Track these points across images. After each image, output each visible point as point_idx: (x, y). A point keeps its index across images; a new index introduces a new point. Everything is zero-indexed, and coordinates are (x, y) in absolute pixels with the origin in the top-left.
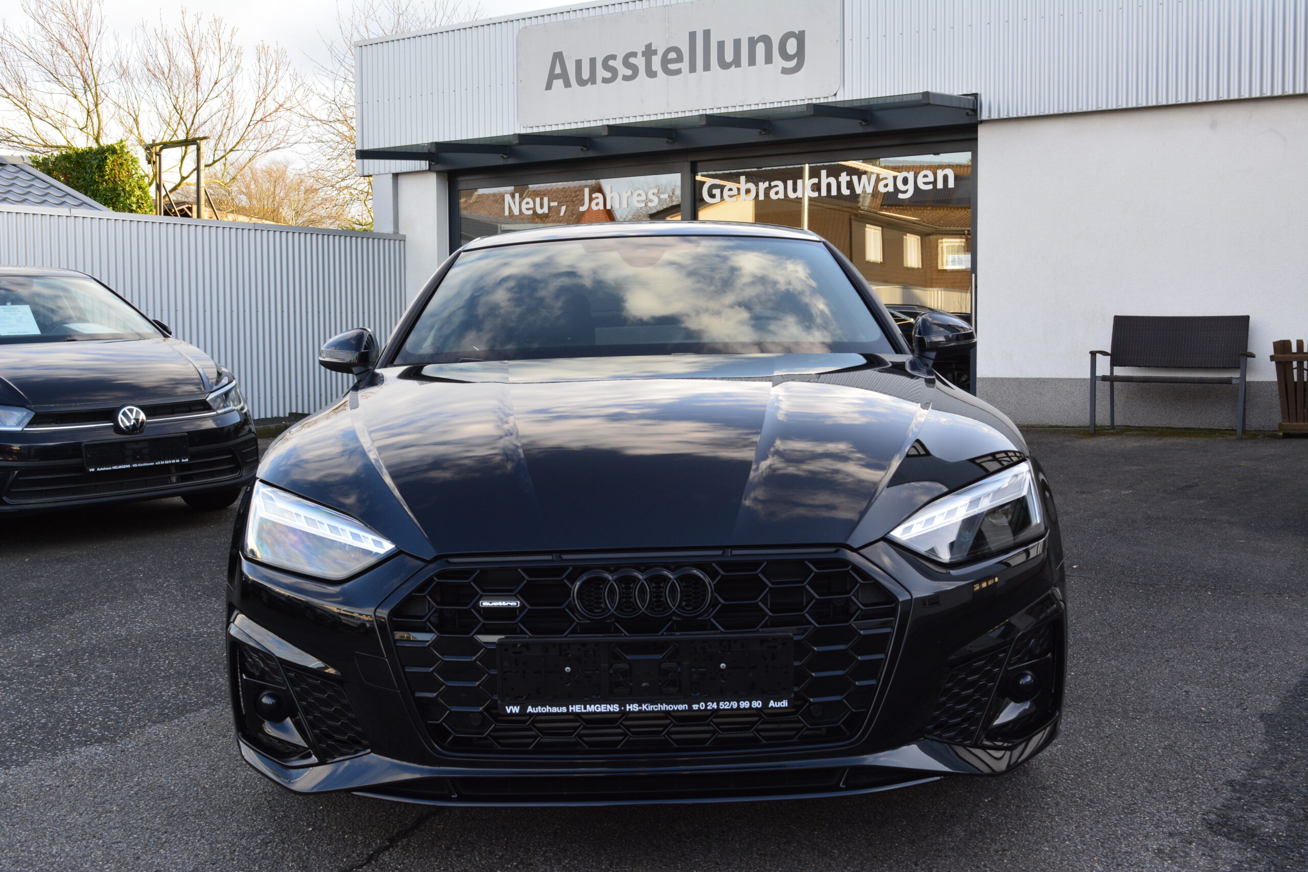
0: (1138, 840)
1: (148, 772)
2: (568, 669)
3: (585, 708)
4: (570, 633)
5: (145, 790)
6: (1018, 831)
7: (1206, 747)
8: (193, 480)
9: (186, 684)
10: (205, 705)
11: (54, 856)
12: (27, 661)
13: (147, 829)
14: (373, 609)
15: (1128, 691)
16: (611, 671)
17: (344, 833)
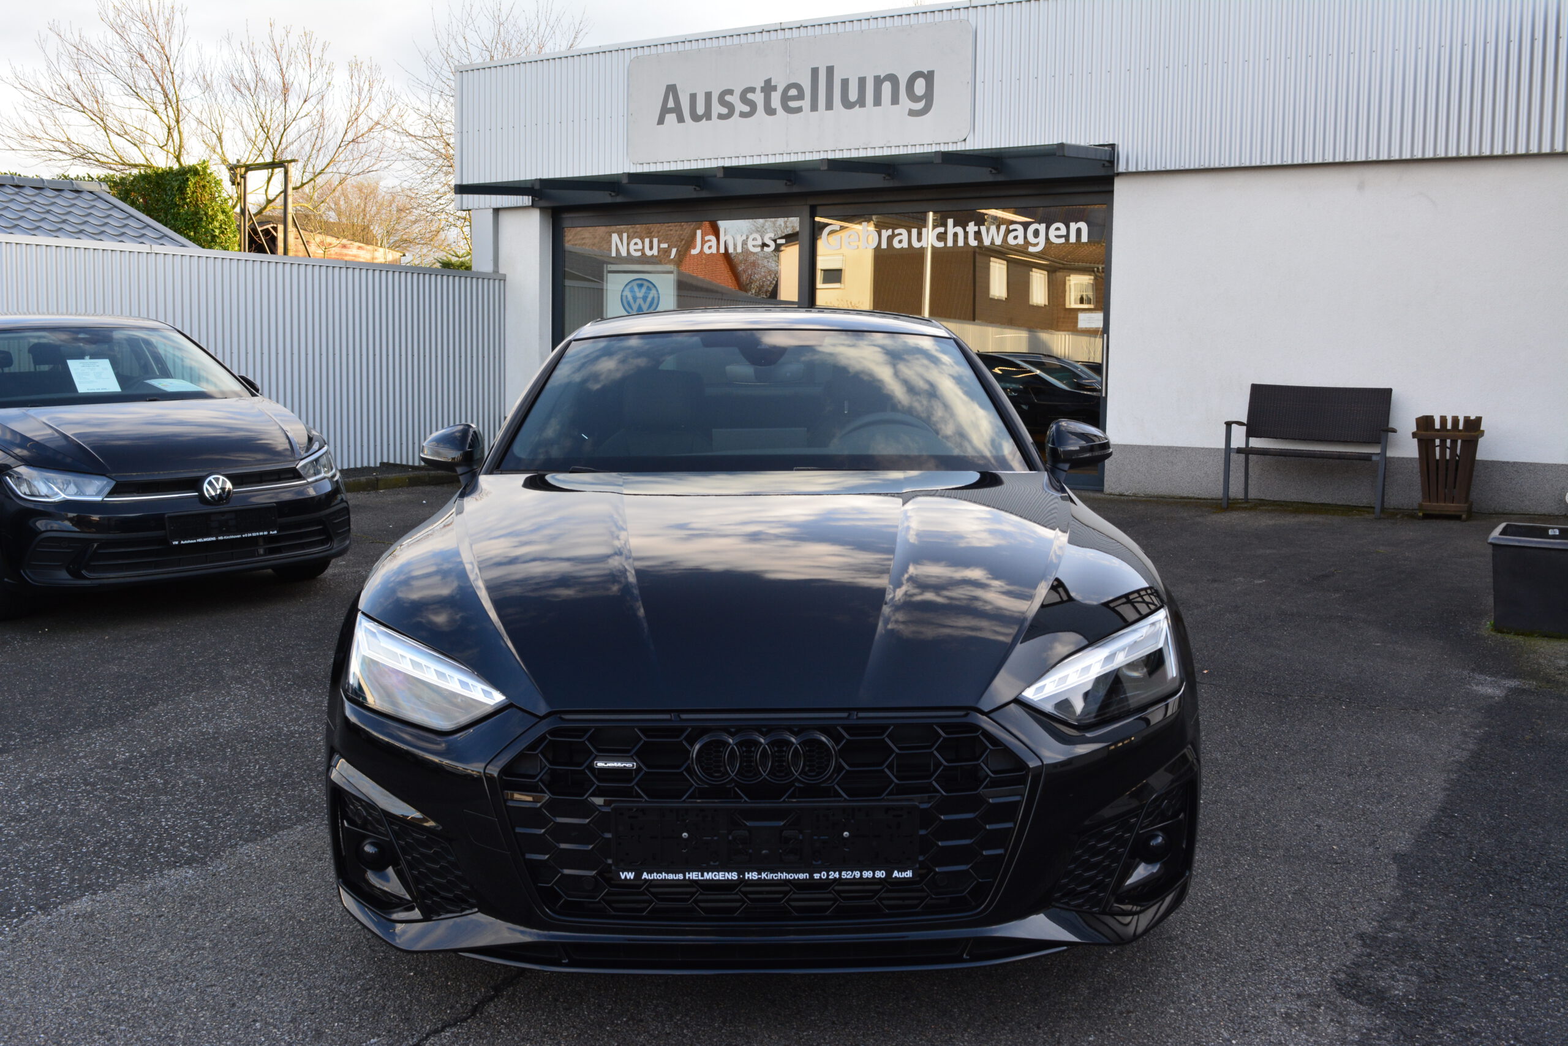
0: (1266, 1002)
1: (241, 901)
2: (685, 835)
3: (702, 876)
4: (688, 798)
5: (238, 922)
6: (1143, 990)
7: (1338, 893)
8: (281, 552)
9: (278, 795)
10: (300, 820)
11: (146, 1001)
12: (110, 763)
13: (242, 970)
14: (483, 765)
15: (1258, 824)
16: (730, 838)
17: (447, 978)
